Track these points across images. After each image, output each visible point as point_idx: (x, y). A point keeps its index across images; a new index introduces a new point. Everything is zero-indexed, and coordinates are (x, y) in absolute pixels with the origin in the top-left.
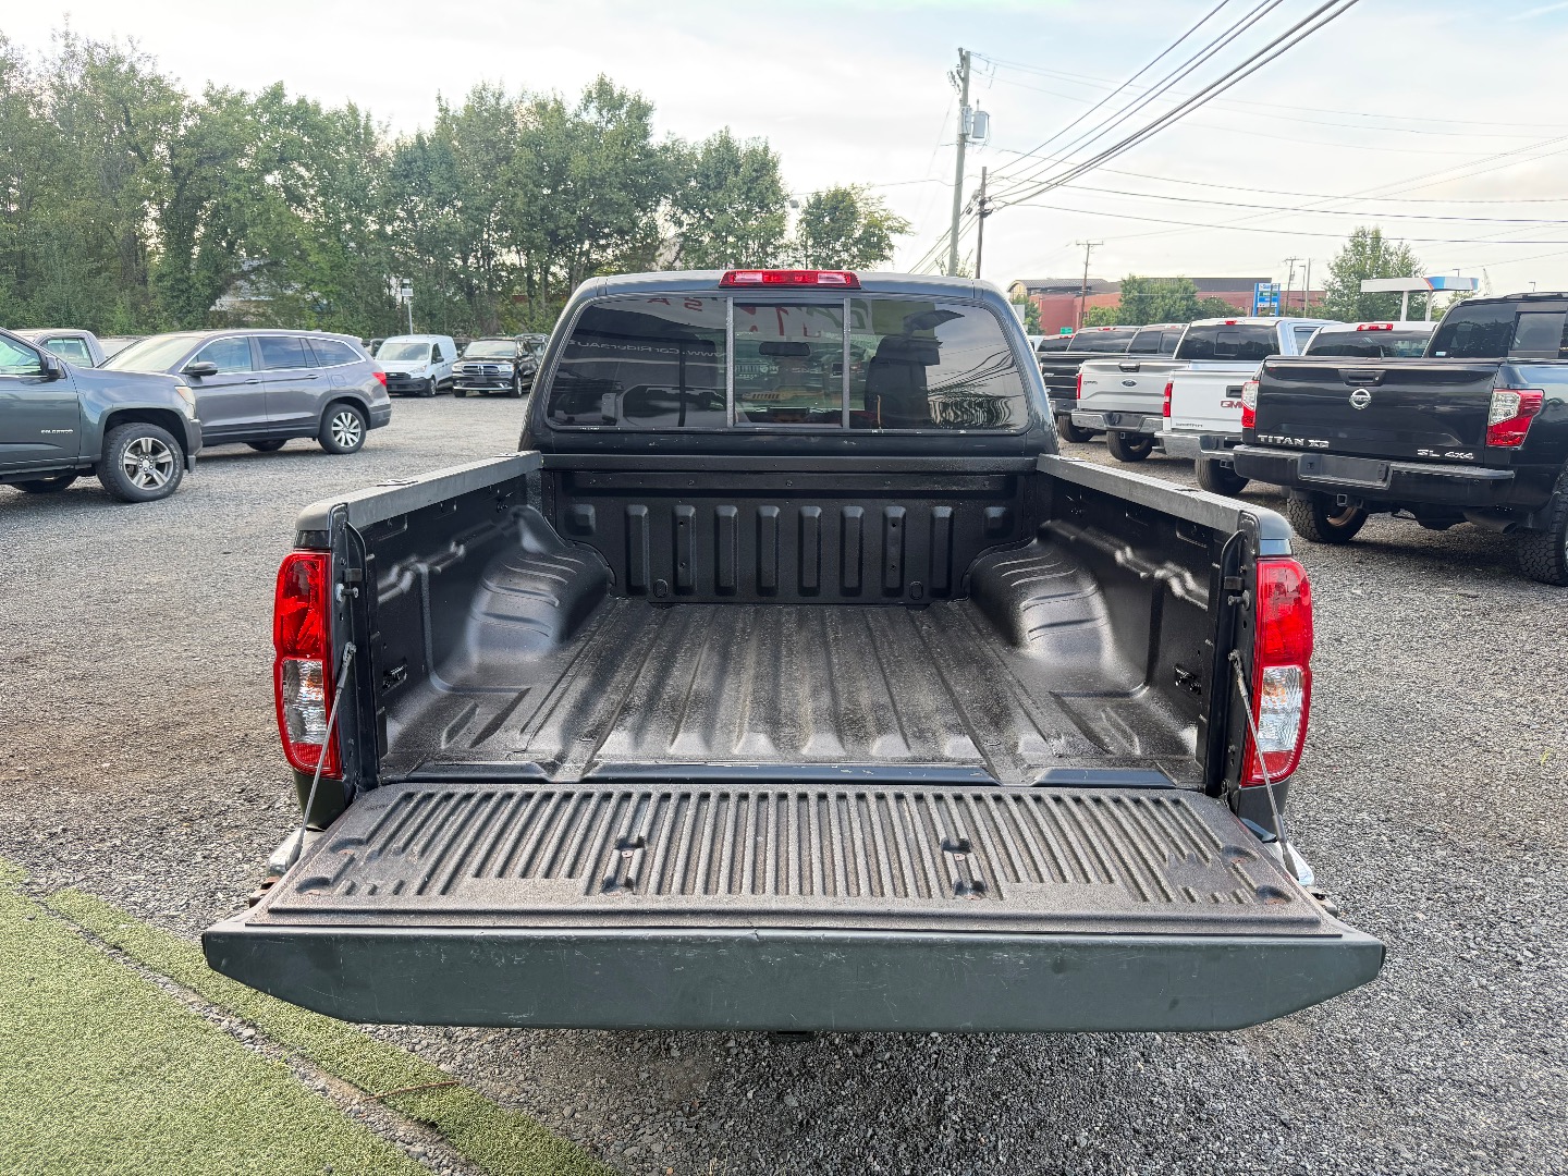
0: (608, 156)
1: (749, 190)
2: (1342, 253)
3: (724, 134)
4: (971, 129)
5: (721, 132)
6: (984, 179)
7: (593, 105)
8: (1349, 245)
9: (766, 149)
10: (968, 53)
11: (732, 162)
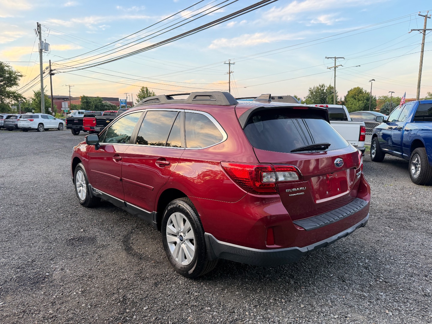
2: (139, 92)
4: (43, 48)
6: (50, 63)
8: (141, 91)
10: (40, 24)
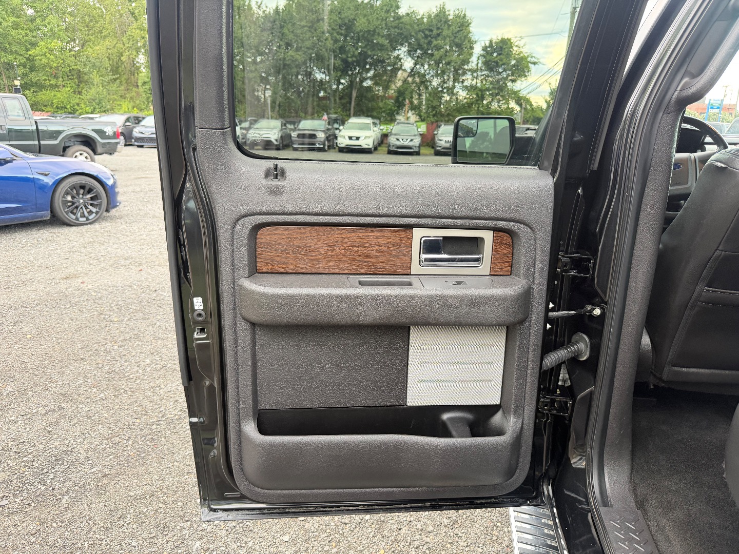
0: (377, 18)
1: (455, 37)
3: (442, 6)
5: (440, 5)
9: (465, 16)
11: (445, 22)
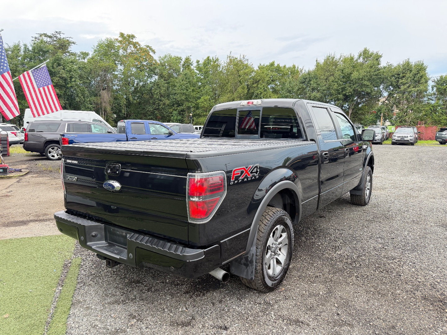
1: (414, 77)
3: (407, 60)
7: (361, 57)
9: (423, 64)
